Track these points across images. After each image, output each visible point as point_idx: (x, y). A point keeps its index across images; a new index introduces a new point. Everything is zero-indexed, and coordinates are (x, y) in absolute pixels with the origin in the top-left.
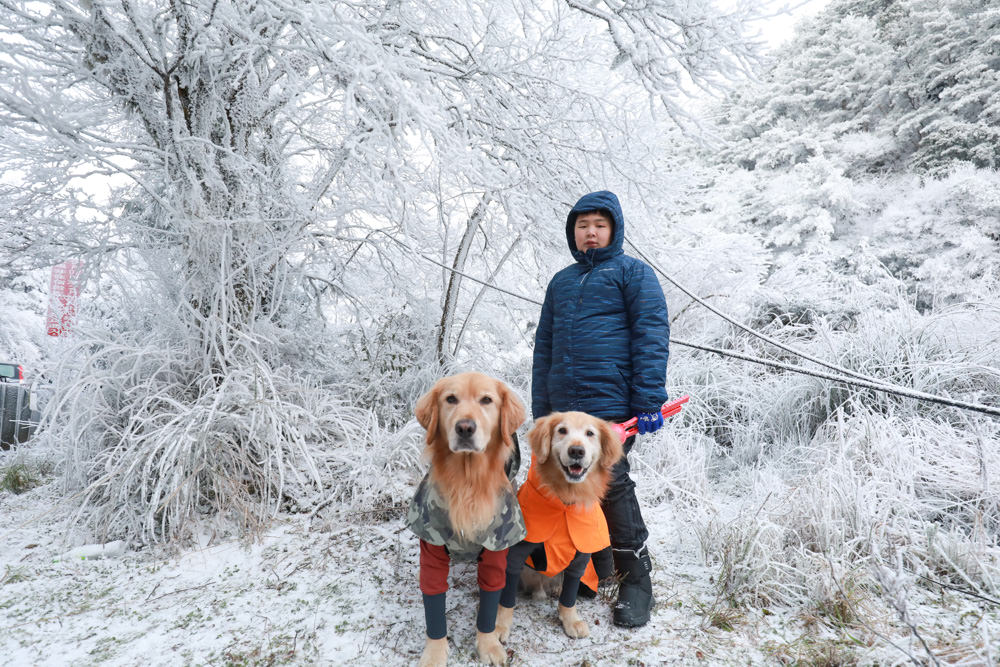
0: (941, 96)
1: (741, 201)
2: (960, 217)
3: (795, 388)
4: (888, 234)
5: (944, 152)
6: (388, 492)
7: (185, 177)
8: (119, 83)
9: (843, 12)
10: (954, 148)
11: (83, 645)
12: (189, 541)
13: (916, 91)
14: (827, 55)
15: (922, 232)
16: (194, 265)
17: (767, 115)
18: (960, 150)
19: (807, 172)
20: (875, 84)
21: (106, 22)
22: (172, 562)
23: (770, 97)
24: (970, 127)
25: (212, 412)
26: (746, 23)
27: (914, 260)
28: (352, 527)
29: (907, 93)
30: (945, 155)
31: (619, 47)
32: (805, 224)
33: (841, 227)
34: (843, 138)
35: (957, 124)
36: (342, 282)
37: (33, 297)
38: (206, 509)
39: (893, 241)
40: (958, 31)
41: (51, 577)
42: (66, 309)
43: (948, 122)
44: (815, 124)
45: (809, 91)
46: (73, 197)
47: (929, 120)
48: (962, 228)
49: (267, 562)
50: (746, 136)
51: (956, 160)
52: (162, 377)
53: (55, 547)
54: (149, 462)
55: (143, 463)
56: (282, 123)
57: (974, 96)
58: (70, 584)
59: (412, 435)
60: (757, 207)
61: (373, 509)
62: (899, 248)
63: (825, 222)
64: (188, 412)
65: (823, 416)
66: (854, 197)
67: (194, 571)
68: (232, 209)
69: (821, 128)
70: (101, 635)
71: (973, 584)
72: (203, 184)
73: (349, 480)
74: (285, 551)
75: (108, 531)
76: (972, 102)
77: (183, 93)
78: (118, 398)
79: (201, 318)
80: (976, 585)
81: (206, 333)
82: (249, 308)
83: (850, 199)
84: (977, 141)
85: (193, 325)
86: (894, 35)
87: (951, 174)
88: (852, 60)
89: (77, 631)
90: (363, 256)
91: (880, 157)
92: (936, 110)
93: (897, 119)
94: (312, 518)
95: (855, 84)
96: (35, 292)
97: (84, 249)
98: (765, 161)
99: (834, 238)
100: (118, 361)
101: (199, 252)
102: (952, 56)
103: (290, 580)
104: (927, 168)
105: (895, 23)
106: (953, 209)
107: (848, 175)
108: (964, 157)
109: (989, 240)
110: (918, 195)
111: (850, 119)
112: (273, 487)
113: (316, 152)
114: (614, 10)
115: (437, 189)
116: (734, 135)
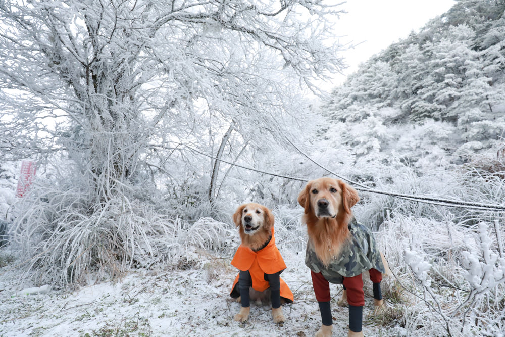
0: (418, 93)
1: (341, 135)
2: (431, 141)
3: (370, 209)
4: (403, 149)
5: (421, 115)
6: (185, 256)
7: (93, 112)
8: (64, 74)
9: (376, 60)
10: (425, 113)
11: (25, 332)
12: (84, 283)
13: (408, 91)
14: (371, 76)
15: (416, 147)
16: (94, 153)
17: (349, 100)
18: (428, 114)
19: (367, 123)
20: (392, 88)
21: (61, 41)
22: (75, 293)
23: (350, 93)
24: (430, 105)
25: (99, 219)
26: (337, 52)
27: (414, 159)
28: (167, 272)
29: (404, 92)
30: (422, 116)
31: (286, 60)
32: (368, 144)
33: (383, 146)
34: (380, 109)
35: (425, 104)
36: (164, 168)
37: (10, 181)
38: (94, 268)
39: (405, 151)
40: (421, 68)
41: (10, 303)
42: (28, 182)
43: (422, 103)
44: (369, 103)
45: (365, 90)
46: (37, 125)
47: (414, 102)
48: (432, 146)
49: (124, 291)
50: (341, 108)
51: (426, 118)
52: (75, 206)
53: (13, 290)
54: (67, 244)
55: (63, 245)
56: (138, 96)
57: (430, 93)
58: (20, 306)
59: (197, 229)
60: (348, 138)
61: (177, 263)
62: (408, 154)
63: (376, 144)
64: (87, 219)
65: (382, 220)
66: (387, 133)
67: (86, 297)
68: (114, 128)
69: (372, 105)
70: (36, 326)
71: (451, 284)
72: (101, 117)
73: (166, 252)
74: (134, 285)
75: (42, 280)
76: (430, 95)
77: (94, 77)
78: (52, 216)
79: (96, 177)
80: (453, 284)
81: (99, 185)
82: (120, 174)
83: (386, 134)
84: (434, 111)
85: (92, 181)
86: (397, 69)
87: (425, 124)
88: (382, 79)
89: (23, 326)
90: (174, 156)
91: (396, 117)
92: (416, 98)
93: (401, 102)
94: (148, 270)
95: (383, 88)
96: (11, 179)
97: (40, 151)
98: (350, 118)
99: (381, 151)
100: (54, 198)
101: (97, 147)
102: (420, 77)
103: (136, 298)
104: (415, 121)
105: (397, 65)
106: (428, 138)
107: (384, 124)
108: (429, 117)
109: (443, 150)
110: (413, 132)
111: (383, 102)
112: (129, 256)
113: (154, 109)
114: (283, 47)
115: (209, 125)
116: (336, 108)
